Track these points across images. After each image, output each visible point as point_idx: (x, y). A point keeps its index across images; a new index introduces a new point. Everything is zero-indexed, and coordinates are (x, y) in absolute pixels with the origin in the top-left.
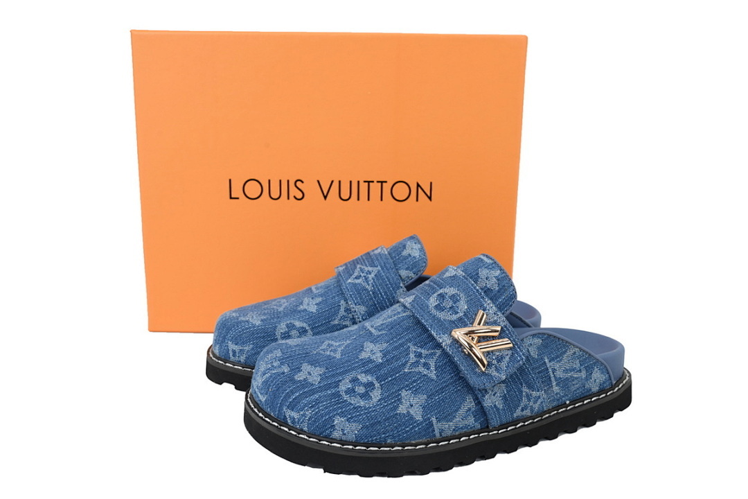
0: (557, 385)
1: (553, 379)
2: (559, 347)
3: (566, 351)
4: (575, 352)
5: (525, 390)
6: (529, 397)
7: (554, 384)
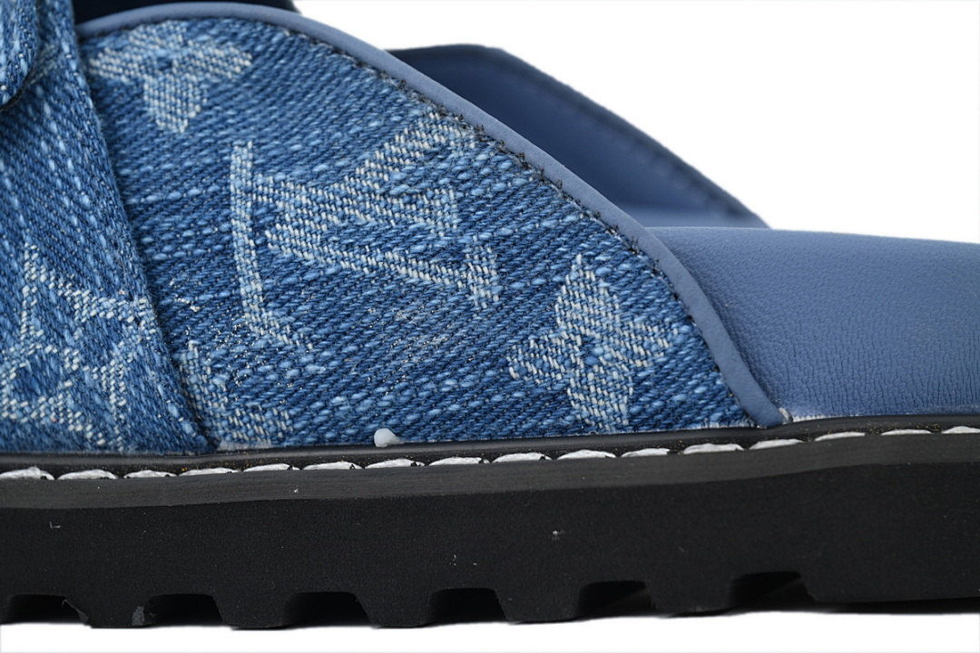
0: (271, 297)
1: (244, 259)
2: (352, 105)
3: (386, 134)
4: (445, 149)
5: (34, 273)
6: (54, 317)
7: (251, 287)
